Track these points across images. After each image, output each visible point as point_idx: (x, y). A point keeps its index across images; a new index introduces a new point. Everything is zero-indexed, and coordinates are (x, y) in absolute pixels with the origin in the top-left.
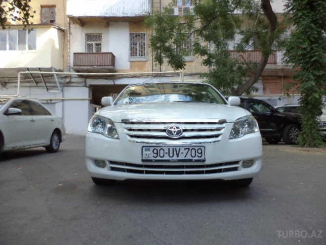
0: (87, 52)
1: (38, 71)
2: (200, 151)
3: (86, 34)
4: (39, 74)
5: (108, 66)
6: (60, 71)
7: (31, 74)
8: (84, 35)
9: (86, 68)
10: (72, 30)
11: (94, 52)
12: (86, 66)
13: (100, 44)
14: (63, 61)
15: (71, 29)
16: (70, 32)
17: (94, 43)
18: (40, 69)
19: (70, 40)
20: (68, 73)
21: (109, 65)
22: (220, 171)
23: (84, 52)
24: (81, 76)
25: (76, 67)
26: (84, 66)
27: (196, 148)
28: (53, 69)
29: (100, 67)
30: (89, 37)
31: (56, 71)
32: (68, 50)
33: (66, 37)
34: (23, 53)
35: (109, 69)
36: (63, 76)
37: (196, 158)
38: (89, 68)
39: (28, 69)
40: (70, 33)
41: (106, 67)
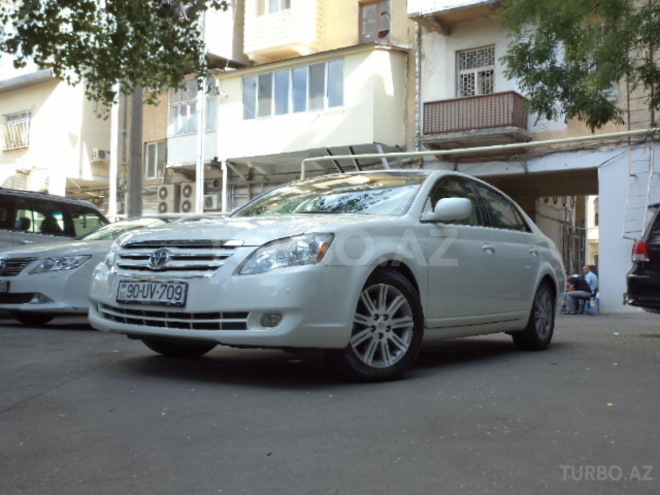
0: (459, 96)
1: (348, 154)
2: (179, 291)
3: (457, 52)
4: (350, 159)
5: (504, 126)
6: (398, 149)
7: (336, 161)
8: (452, 56)
9: (450, 136)
10: (426, 48)
11: (477, 94)
12: (451, 131)
13: (492, 72)
14: (407, 125)
15: (424, 45)
16: (420, 52)
17: (475, 71)
18: (352, 150)
19: (420, 73)
20: (417, 153)
21: (508, 125)
22: (215, 326)
23: (452, 96)
24: (445, 158)
25: (429, 138)
26: (447, 132)
27: (175, 286)
28: (379, 148)
29: (485, 132)
30: (465, 59)
31: (386, 149)
32: (417, 96)
33: (411, 66)
34: (319, 116)
35: (506, 135)
36: (404, 160)
37: (174, 301)
38: (458, 135)
39: (329, 152)
40: (421, 56)
41: (498, 131)
